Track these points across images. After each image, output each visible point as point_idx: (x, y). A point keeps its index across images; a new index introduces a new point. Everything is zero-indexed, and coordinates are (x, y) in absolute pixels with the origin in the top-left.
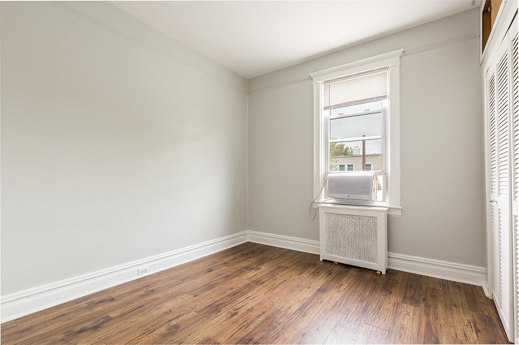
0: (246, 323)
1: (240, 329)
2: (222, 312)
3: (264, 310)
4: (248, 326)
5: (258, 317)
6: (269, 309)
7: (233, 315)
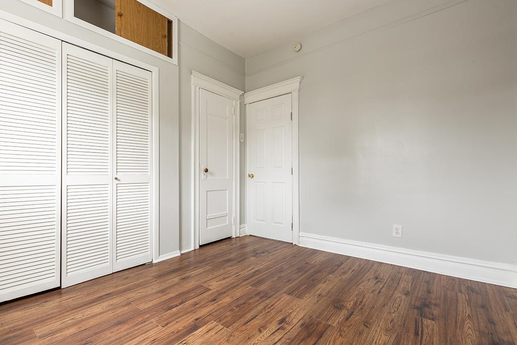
0: (267, 310)
1: (272, 305)
2: (299, 324)
3: (244, 327)
4: (265, 308)
5: (253, 318)
6: (237, 329)
7: (283, 321)
